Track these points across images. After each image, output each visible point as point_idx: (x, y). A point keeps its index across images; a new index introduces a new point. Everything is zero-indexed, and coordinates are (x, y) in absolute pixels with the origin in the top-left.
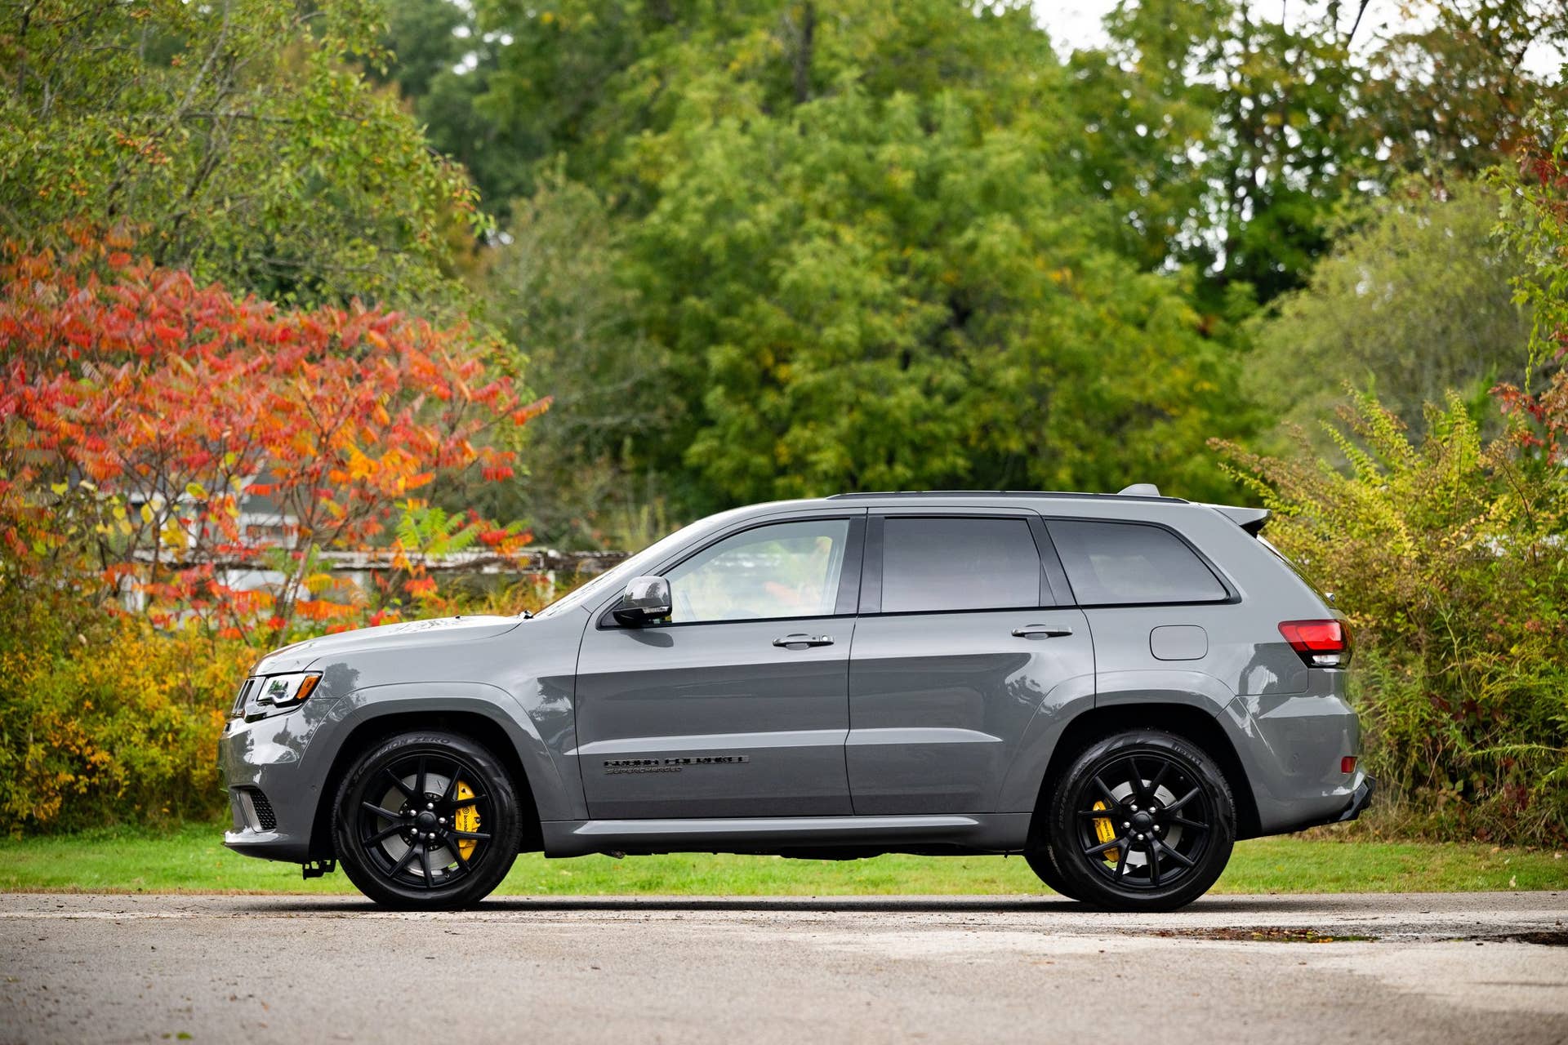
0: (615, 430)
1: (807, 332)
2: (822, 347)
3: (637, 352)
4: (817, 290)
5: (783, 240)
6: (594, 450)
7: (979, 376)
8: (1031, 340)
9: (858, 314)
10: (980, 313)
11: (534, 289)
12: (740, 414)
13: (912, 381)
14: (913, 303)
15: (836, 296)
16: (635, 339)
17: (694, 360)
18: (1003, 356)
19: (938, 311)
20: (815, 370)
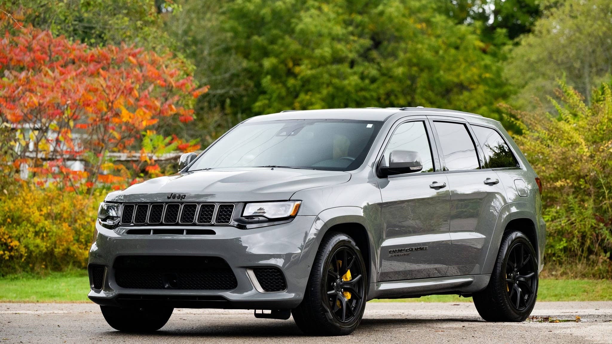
0: (222, 96)
1: (307, 52)
2: (315, 58)
3: (232, 60)
4: (312, 33)
5: (297, 11)
6: (213, 105)
7: (385, 71)
8: (408, 55)
9: (330, 43)
10: (385, 43)
11: (186, 33)
12: (278, 88)
13: (355, 73)
14: (356, 38)
15: (320, 35)
16: (231, 55)
17: (256, 64)
18: (396, 62)
19: (367, 42)
20: (311, 69)
